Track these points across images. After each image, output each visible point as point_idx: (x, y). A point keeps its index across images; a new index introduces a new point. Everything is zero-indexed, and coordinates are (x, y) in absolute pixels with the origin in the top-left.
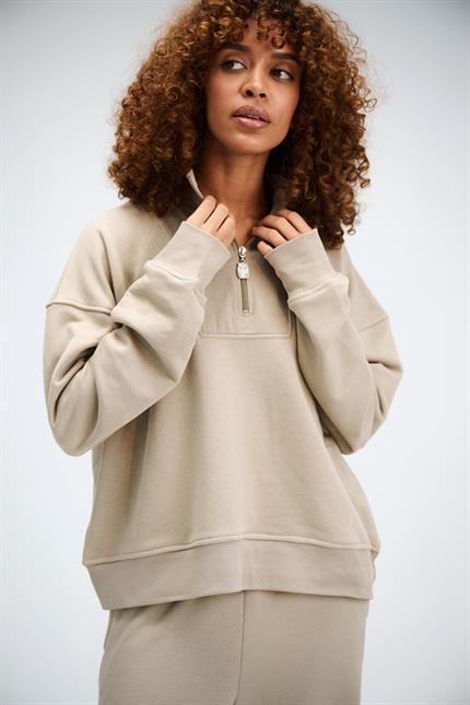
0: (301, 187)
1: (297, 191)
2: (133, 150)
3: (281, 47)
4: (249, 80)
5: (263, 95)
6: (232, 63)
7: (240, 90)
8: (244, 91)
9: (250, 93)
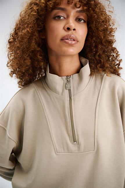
3: (79, 7)
5: (74, 30)
7: (64, 28)
8: (66, 28)
9: (69, 29)
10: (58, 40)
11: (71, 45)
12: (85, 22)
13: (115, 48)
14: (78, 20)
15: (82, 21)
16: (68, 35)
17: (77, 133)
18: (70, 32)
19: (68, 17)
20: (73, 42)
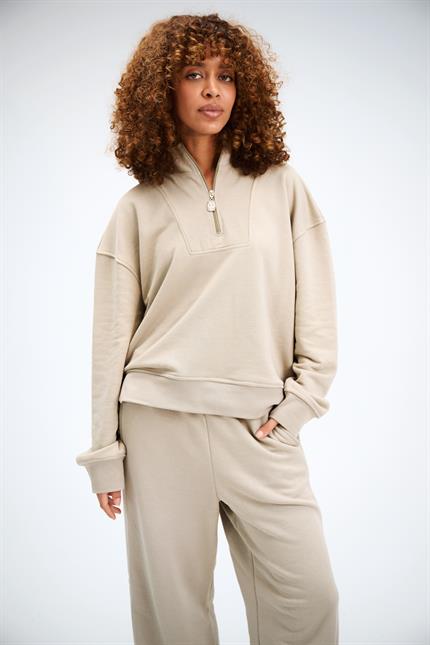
0: (240, 141)
1: (237, 143)
2: (135, 142)
4: (207, 86)
5: (218, 96)
6: (195, 75)
7: (202, 94)
8: (205, 94)
9: (209, 96)
10: (193, 113)
11: (213, 119)
12: (231, 79)
13: (280, 113)
14: (221, 77)
15: (228, 79)
16: (209, 105)
17: (222, 220)
18: (211, 101)
19: (207, 75)
20: (216, 114)
